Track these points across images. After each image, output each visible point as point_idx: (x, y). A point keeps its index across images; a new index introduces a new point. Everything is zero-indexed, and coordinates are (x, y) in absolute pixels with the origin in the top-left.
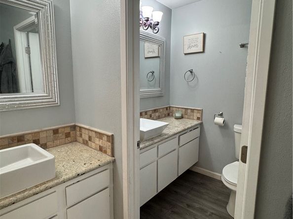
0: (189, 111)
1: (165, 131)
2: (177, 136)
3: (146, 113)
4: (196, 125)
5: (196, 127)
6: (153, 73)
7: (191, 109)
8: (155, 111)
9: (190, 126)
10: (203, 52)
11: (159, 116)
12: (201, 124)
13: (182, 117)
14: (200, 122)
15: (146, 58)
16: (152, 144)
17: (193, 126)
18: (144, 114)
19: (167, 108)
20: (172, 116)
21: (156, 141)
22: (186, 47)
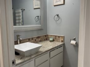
0: (57, 37)
1: (41, 50)
2: (49, 52)
3: (32, 39)
4: (60, 45)
5: (61, 46)
6: (38, 17)
7: (58, 36)
8: (38, 37)
9: (56, 46)
10: (64, 4)
11: (41, 40)
12: (64, 44)
13: (53, 41)
14: (63, 43)
15: (34, 9)
16: (30, 59)
17: (59, 46)
18: (31, 39)
19: (45, 36)
20: (49, 40)
21: (32, 57)
22: (55, 2)
